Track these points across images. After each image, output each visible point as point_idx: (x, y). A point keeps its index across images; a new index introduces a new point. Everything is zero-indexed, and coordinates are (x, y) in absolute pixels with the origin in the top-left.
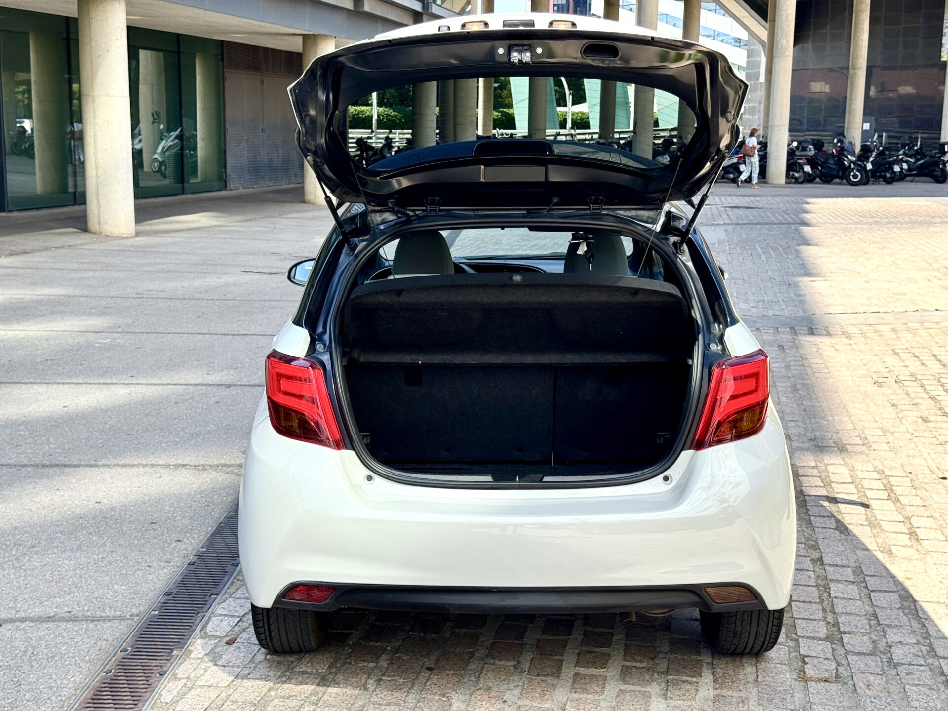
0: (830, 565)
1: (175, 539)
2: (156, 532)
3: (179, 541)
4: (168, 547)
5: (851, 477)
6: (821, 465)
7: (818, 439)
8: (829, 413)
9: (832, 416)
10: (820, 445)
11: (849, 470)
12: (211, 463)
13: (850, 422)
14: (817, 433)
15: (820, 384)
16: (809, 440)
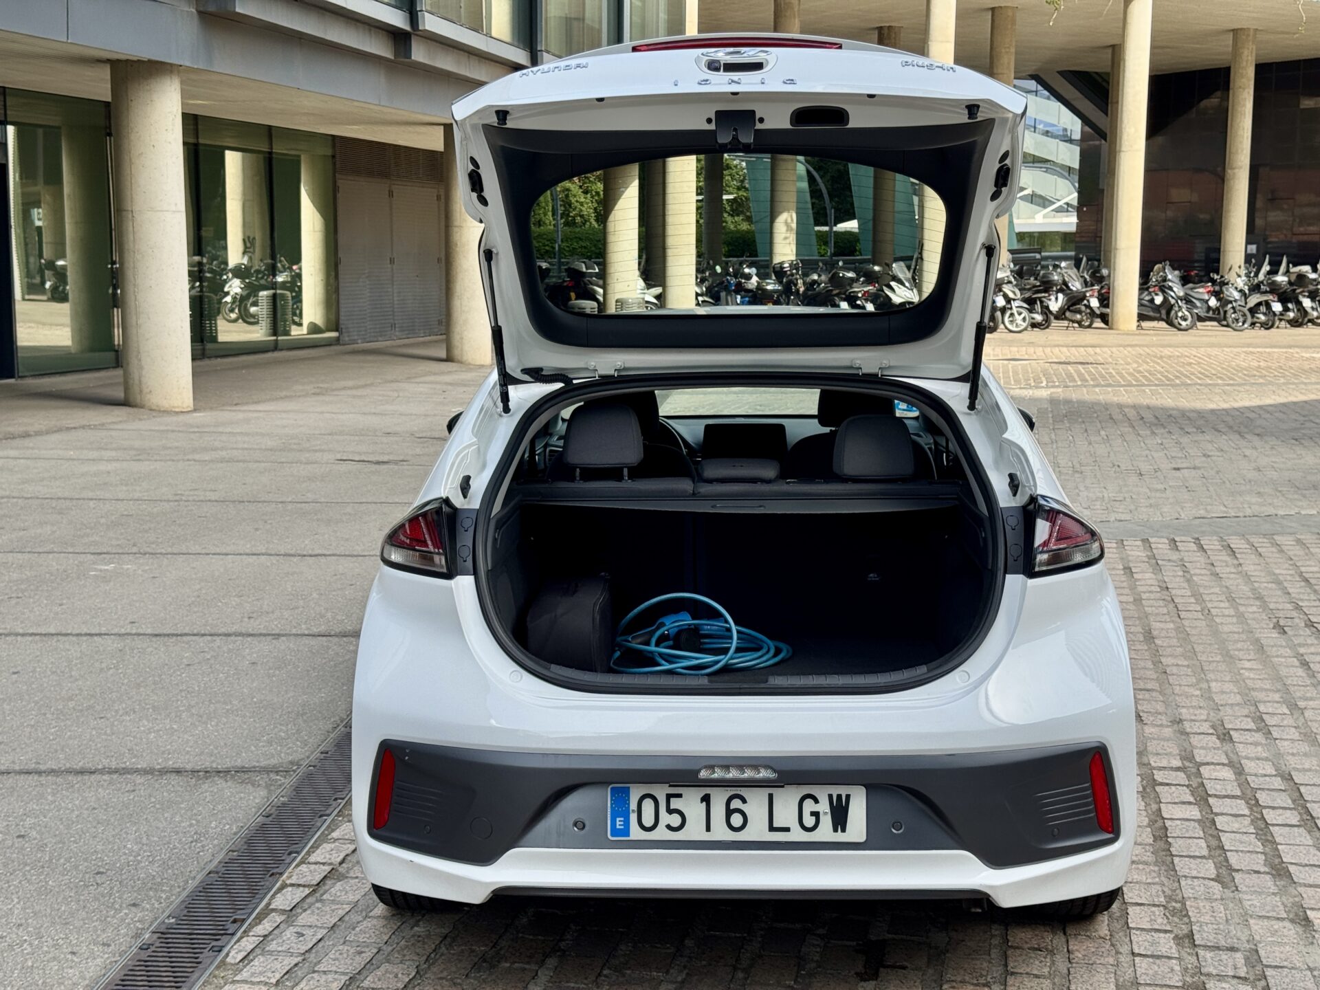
0: (1206, 947)
1: (130, 901)
2: (101, 889)
3: (134, 905)
4: (114, 917)
5: (1239, 785)
6: (1191, 765)
7: (1185, 720)
8: (1203, 676)
9: (1207, 681)
10: (1188, 730)
11: (1235, 774)
12: (219, 767)
13: (1236, 691)
14: (1184, 711)
15: (1188, 629)
16: (1171, 722)
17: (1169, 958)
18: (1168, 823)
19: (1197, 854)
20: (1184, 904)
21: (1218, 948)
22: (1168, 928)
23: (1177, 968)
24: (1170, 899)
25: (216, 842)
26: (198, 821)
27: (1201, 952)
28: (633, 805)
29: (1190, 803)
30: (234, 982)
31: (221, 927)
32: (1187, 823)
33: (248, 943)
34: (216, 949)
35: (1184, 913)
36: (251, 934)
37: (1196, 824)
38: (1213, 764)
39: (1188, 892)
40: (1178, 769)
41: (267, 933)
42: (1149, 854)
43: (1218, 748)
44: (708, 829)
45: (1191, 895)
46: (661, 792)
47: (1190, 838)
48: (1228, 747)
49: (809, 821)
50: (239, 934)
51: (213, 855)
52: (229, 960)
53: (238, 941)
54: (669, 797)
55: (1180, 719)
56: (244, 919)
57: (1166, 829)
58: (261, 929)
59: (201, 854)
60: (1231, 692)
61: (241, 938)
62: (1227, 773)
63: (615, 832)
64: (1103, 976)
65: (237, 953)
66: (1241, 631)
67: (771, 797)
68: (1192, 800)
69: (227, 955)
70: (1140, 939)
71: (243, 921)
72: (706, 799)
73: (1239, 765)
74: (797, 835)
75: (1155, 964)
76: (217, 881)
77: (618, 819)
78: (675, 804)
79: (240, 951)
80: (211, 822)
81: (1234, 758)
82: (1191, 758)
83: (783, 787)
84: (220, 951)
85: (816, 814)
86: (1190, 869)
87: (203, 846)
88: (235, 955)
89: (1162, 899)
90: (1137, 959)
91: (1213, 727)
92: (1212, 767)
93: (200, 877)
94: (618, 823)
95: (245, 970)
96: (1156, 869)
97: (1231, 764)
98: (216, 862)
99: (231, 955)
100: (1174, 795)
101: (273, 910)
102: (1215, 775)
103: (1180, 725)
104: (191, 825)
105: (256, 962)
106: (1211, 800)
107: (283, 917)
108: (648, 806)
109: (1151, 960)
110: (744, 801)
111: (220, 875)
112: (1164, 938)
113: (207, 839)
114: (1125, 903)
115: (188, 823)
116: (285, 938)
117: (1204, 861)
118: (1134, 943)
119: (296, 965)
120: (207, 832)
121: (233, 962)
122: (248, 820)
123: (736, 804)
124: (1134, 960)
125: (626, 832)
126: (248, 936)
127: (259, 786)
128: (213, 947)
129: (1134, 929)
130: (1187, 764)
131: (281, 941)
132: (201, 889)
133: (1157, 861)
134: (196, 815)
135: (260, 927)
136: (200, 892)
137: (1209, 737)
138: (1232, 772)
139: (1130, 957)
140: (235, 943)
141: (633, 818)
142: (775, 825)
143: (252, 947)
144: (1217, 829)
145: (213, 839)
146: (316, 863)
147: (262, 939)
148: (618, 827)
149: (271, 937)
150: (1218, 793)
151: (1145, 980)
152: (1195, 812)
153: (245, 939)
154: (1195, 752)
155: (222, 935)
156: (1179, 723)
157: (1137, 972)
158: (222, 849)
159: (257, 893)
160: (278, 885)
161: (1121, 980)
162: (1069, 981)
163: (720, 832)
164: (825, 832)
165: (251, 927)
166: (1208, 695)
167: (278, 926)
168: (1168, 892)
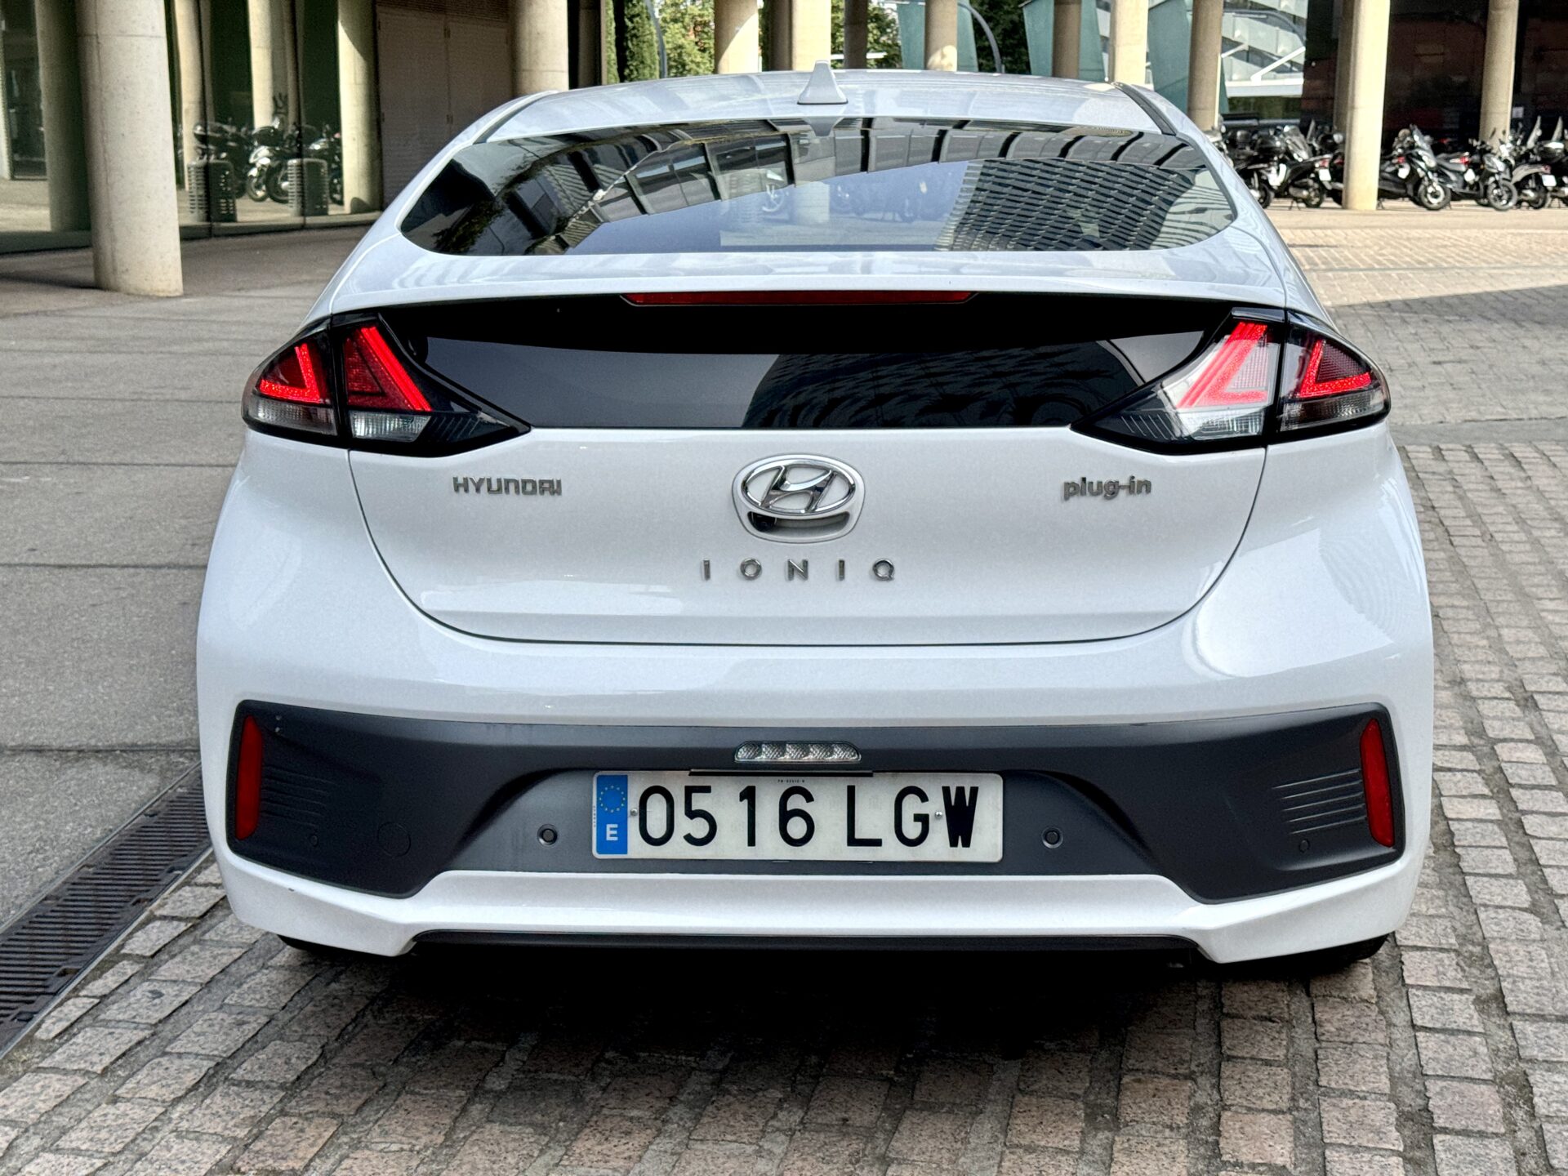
0: (1525, 1016)
5: (1554, 771)
6: (1482, 742)
7: (1470, 680)
8: (1489, 620)
9: (1497, 628)
10: (1475, 693)
11: (1546, 754)
12: (100, 744)
13: (1537, 640)
14: (1466, 667)
15: (1465, 560)
16: (1449, 682)
17: (1470, 1033)
18: (1454, 826)
19: (1500, 871)
20: (1486, 948)
21: (1543, 1018)
22: (1465, 985)
23: (1483, 1050)
24: (1464, 939)
25: (66, 852)
26: (47, 822)
27: (1518, 1024)
28: (633, 805)
29: (1483, 796)
30: (39, 1070)
31: (40, 983)
32: (1482, 825)
33: (74, 1008)
34: (23, 1017)
35: (1487, 961)
36: (83, 993)
37: (1496, 828)
38: (1512, 740)
39: (1491, 930)
40: (1463, 748)
41: (107, 991)
42: (1428, 871)
43: (1519, 719)
44: (752, 841)
45: (1495, 934)
46: (676, 783)
47: (1488, 847)
48: (1532, 716)
49: (912, 830)
50: (64, 995)
51: (57, 873)
52: (38, 1034)
53: (61, 1004)
54: (689, 791)
55: (1462, 679)
56: (78, 970)
57: (1452, 834)
58: (98, 987)
59: (40, 870)
60: (1530, 642)
61: (67, 999)
62: (1534, 754)
63: (604, 846)
64: (1369, 1062)
65: (54, 1023)
66: (1537, 560)
67: (851, 792)
68: (1486, 791)
69: (39, 1026)
70: (1424, 1003)
71: (77, 972)
72: (749, 795)
73: (1550, 743)
74: (893, 851)
75: (1448, 1042)
76: (53, 911)
77: (609, 826)
78: (700, 802)
79: (60, 1020)
80: (66, 823)
81: (1543, 732)
82: (1481, 732)
83: (870, 775)
84: (28, 1020)
85: (923, 819)
86: (1490, 893)
87: (44, 859)
88: (51, 1028)
89: (1453, 941)
90: (1421, 1035)
91: (1509, 689)
92: (1512, 745)
93: (28, 906)
94: (609, 832)
95: (60, 1050)
96: (1441, 893)
97: (1538, 741)
98: (59, 882)
99: (44, 1026)
100: (1461, 784)
101: (126, 956)
102: (1516, 756)
103: (1463, 687)
104: (37, 827)
105: (79, 1039)
106: (1515, 793)
107: (137, 968)
108: (656, 806)
109: (1442, 1037)
110: (809, 798)
111: (60, 902)
112: (1460, 1001)
113: (54, 848)
114: (1397, 946)
115: (32, 825)
116: (132, 1000)
117: (1512, 882)
118: (1415, 1010)
119: (139, 1043)
120: (57, 837)
121: (44, 1037)
122: (122, 820)
123: (796, 802)
124: (1415, 1037)
125: (622, 846)
126: (78, 996)
127: (150, 771)
128: (20, 1013)
129: (1412, 986)
130: (1476, 741)
131: (125, 1004)
132: (26, 924)
133: (1441, 882)
134: (47, 812)
135: (100, 982)
136: (24, 928)
137: (1505, 704)
138: (1541, 752)
139: (1410, 1032)
140: (56, 1008)
141: (633, 824)
142: (858, 836)
143: (79, 1013)
144: (1526, 834)
145: (64, 847)
146: (206, 885)
147: (96, 1001)
148: (609, 838)
149: (112, 998)
150: (1523, 782)
151: (1434, 1069)
152: (1491, 810)
153: (70, 1002)
154: (1487, 724)
155: (38, 994)
156: (1460, 683)
157: (1422, 1057)
158: (72, 863)
159: (106, 930)
160: (142, 917)
161: (1398, 1068)
162: (1318, 1070)
163: (771, 846)
164: (938, 846)
165: (86, 981)
166: (1497, 645)
167: (127, 981)
168: (1462, 930)
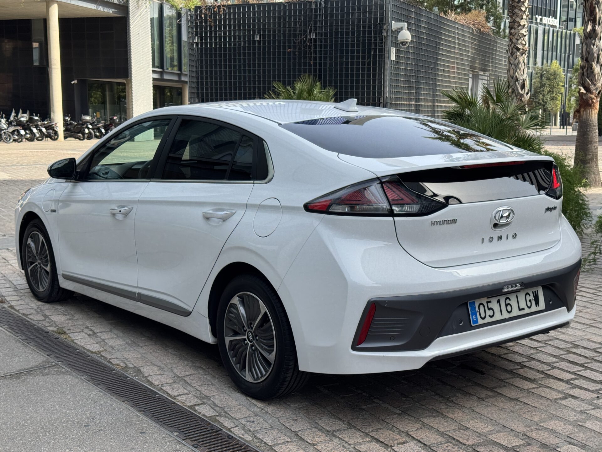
28: (477, 309)
44: (501, 314)
46: (484, 301)
49: (529, 304)
54: (488, 303)
63: (474, 322)
67: (517, 295)
72: (499, 301)
74: (527, 311)
77: (474, 316)
78: (490, 305)
83: (520, 292)
85: (530, 301)
94: (474, 318)
108: (482, 308)
110: (510, 300)
123: (508, 301)
125: (477, 321)
141: (478, 315)
142: (520, 308)
148: (474, 320)
163: (507, 314)
164: (534, 307)
